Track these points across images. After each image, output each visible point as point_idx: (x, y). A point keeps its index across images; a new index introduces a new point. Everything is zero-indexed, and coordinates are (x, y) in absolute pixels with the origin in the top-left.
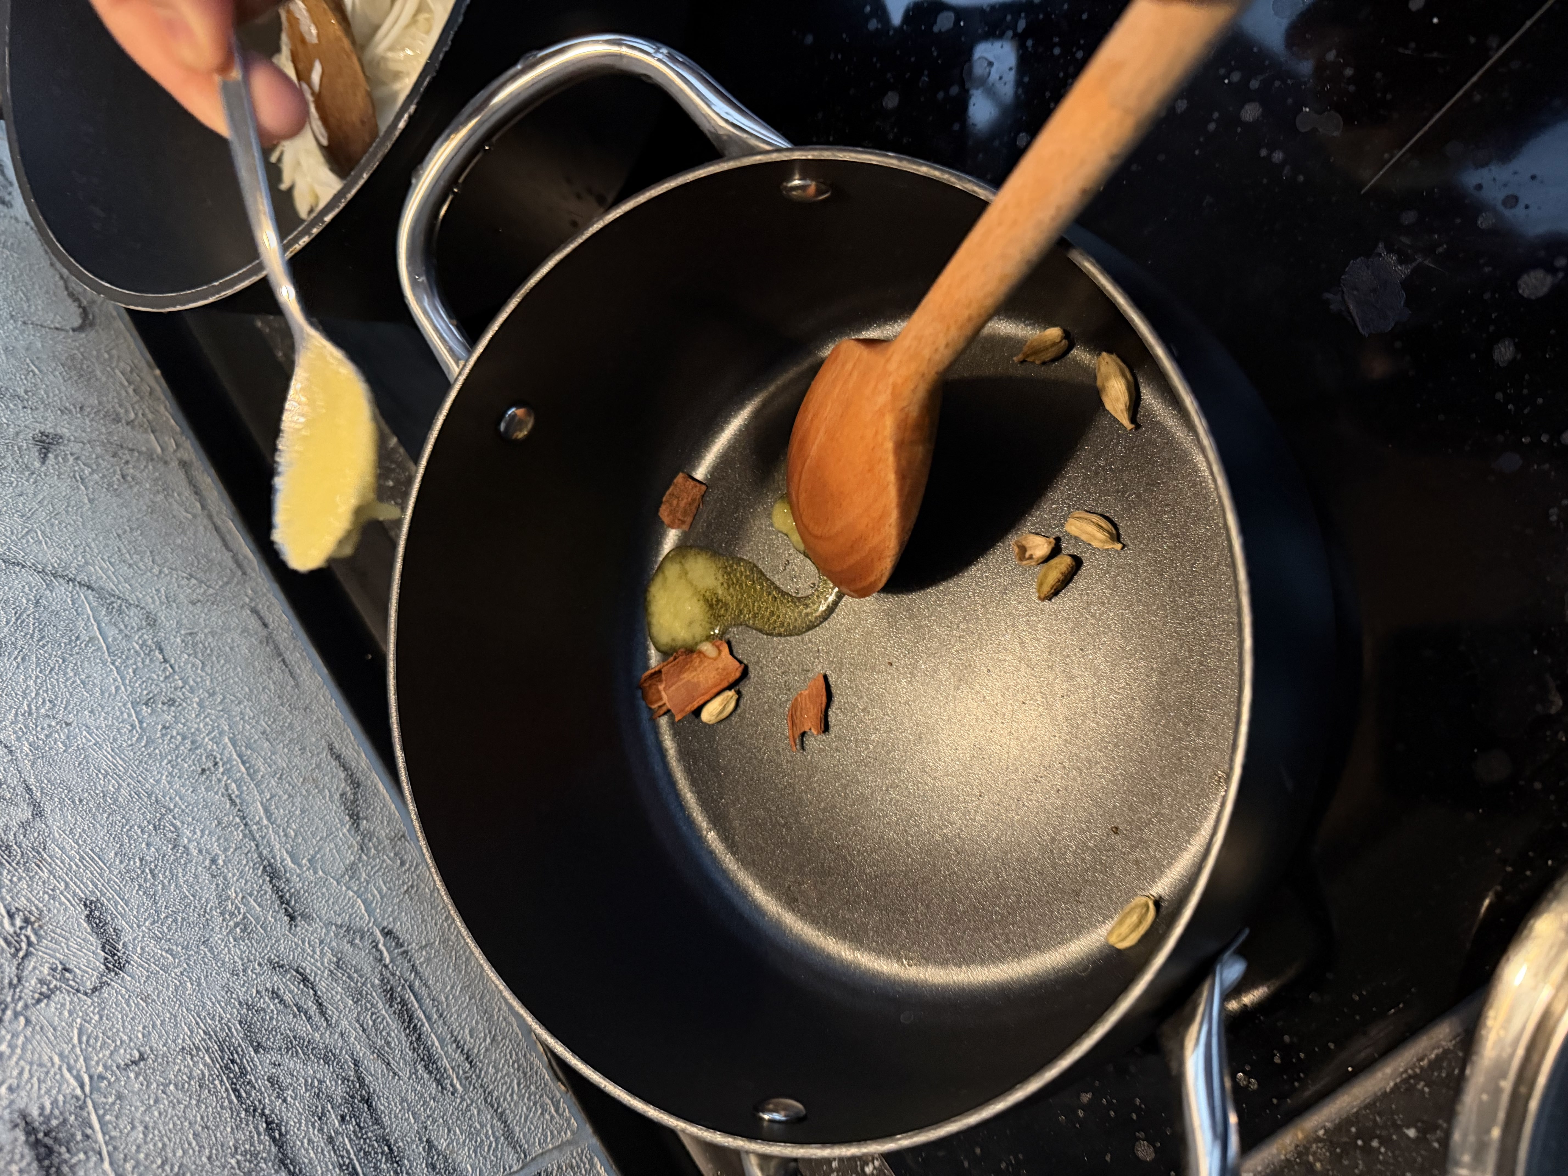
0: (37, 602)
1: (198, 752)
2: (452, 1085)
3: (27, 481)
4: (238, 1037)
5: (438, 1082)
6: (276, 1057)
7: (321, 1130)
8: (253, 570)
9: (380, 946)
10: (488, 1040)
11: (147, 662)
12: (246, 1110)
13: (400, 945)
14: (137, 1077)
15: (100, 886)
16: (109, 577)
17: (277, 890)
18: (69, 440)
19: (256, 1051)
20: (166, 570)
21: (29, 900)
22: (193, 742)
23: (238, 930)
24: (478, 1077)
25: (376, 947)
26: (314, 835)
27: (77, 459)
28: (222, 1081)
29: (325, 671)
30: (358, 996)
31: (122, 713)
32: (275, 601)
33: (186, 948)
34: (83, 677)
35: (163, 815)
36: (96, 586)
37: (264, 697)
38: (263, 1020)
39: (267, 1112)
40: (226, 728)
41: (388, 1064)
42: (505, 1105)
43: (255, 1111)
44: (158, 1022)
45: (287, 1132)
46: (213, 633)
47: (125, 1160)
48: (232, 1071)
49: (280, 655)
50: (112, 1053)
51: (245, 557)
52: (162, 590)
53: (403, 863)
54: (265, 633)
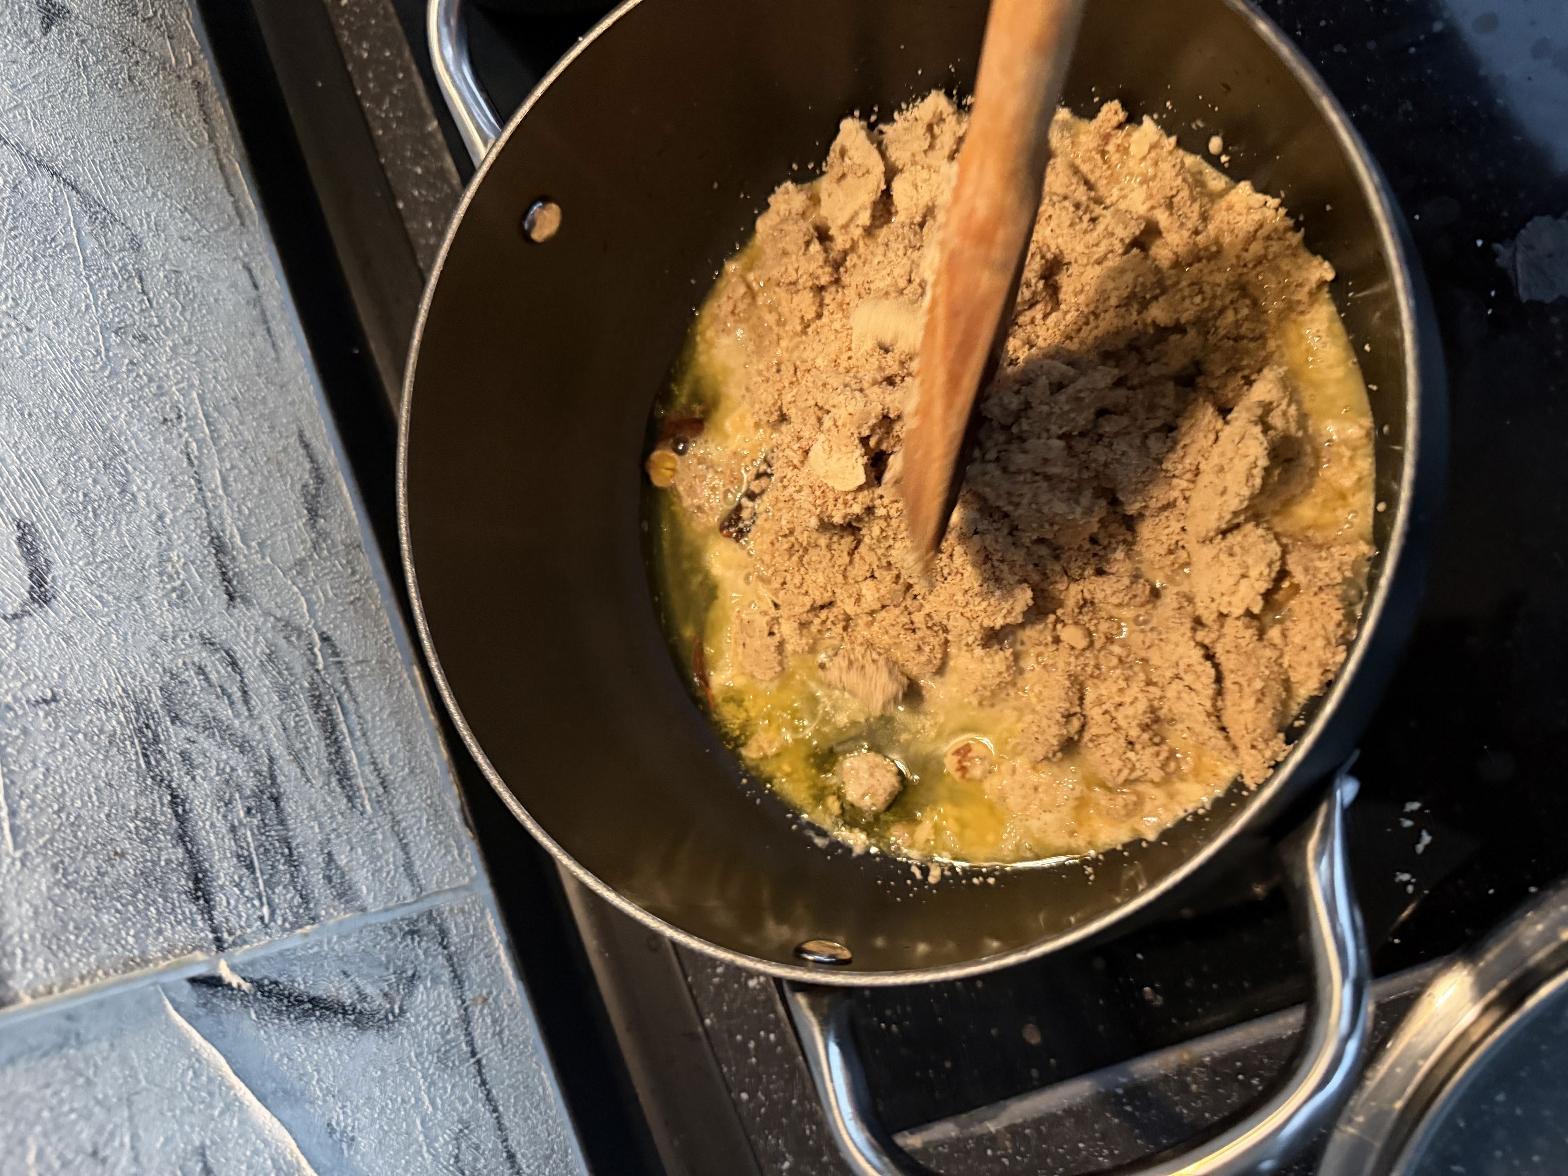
0: (15, 187)
1: (163, 399)
2: (363, 805)
3: (25, 49)
4: (156, 702)
5: (350, 799)
6: (192, 734)
7: (225, 817)
8: (253, 223)
9: (316, 650)
10: (407, 770)
11: (124, 287)
12: (153, 778)
13: (336, 654)
14: (46, 717)
15: (37, 510)
16: (97, 184)
17: (221, 565)
18: (77, 18)
19: (173, 722)
20: (160, 195)
22: (159, 387)
23: (174, 595)
24: (390, 803)
25: (311, 649)
26: (268, 519)
27: (83, 41)
28: (133, 743)
29: (308, 352)
30: (284, 694)
31: (89, 334)
32: (269, 263)
33: (117, 599)
34: (53, 284)
35: (115, 455)
36: (82, 190)
37: (242, 362)
38: (185, 693)
39: (174, 785)
40: (197, 383)
41: (303, 769)
42: (411, 837)
43: (162, 781)
44: (77, 667)
45: (191, 810)
46: (200, 279)
47: (21, 797)
48: (145, 736)
49: (266, 322)
50: (24, 686)
51: (247, 207)
52: (153, 215)
53: (354, 573)
54: (253, 293)
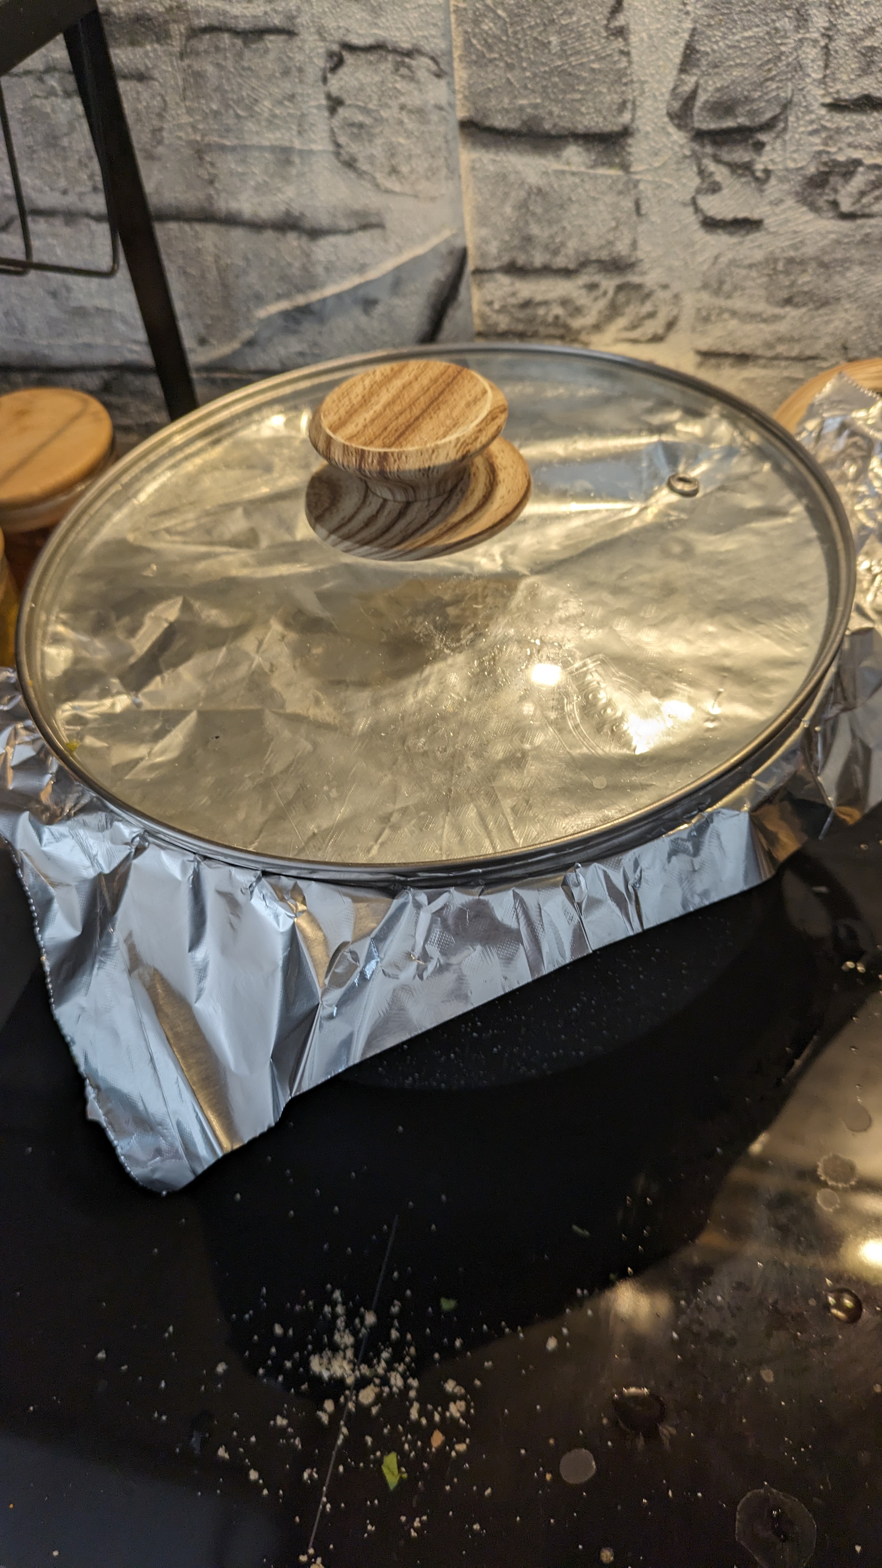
21: (774, 186)
